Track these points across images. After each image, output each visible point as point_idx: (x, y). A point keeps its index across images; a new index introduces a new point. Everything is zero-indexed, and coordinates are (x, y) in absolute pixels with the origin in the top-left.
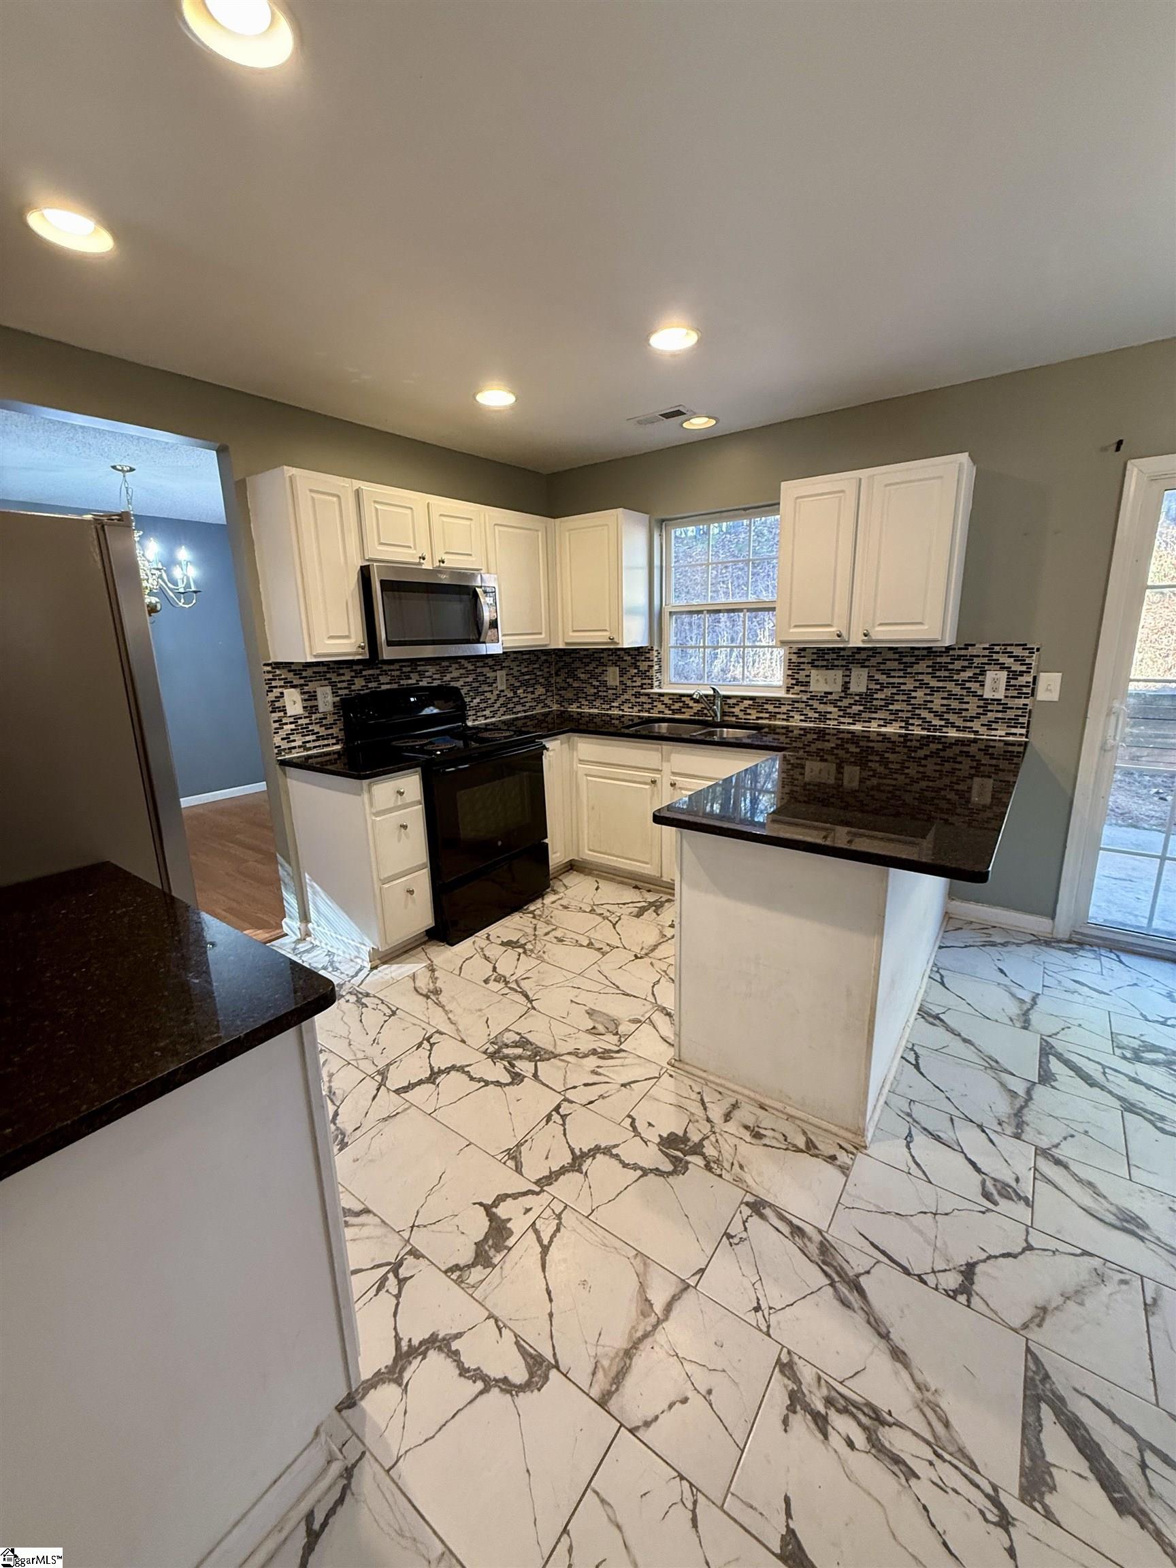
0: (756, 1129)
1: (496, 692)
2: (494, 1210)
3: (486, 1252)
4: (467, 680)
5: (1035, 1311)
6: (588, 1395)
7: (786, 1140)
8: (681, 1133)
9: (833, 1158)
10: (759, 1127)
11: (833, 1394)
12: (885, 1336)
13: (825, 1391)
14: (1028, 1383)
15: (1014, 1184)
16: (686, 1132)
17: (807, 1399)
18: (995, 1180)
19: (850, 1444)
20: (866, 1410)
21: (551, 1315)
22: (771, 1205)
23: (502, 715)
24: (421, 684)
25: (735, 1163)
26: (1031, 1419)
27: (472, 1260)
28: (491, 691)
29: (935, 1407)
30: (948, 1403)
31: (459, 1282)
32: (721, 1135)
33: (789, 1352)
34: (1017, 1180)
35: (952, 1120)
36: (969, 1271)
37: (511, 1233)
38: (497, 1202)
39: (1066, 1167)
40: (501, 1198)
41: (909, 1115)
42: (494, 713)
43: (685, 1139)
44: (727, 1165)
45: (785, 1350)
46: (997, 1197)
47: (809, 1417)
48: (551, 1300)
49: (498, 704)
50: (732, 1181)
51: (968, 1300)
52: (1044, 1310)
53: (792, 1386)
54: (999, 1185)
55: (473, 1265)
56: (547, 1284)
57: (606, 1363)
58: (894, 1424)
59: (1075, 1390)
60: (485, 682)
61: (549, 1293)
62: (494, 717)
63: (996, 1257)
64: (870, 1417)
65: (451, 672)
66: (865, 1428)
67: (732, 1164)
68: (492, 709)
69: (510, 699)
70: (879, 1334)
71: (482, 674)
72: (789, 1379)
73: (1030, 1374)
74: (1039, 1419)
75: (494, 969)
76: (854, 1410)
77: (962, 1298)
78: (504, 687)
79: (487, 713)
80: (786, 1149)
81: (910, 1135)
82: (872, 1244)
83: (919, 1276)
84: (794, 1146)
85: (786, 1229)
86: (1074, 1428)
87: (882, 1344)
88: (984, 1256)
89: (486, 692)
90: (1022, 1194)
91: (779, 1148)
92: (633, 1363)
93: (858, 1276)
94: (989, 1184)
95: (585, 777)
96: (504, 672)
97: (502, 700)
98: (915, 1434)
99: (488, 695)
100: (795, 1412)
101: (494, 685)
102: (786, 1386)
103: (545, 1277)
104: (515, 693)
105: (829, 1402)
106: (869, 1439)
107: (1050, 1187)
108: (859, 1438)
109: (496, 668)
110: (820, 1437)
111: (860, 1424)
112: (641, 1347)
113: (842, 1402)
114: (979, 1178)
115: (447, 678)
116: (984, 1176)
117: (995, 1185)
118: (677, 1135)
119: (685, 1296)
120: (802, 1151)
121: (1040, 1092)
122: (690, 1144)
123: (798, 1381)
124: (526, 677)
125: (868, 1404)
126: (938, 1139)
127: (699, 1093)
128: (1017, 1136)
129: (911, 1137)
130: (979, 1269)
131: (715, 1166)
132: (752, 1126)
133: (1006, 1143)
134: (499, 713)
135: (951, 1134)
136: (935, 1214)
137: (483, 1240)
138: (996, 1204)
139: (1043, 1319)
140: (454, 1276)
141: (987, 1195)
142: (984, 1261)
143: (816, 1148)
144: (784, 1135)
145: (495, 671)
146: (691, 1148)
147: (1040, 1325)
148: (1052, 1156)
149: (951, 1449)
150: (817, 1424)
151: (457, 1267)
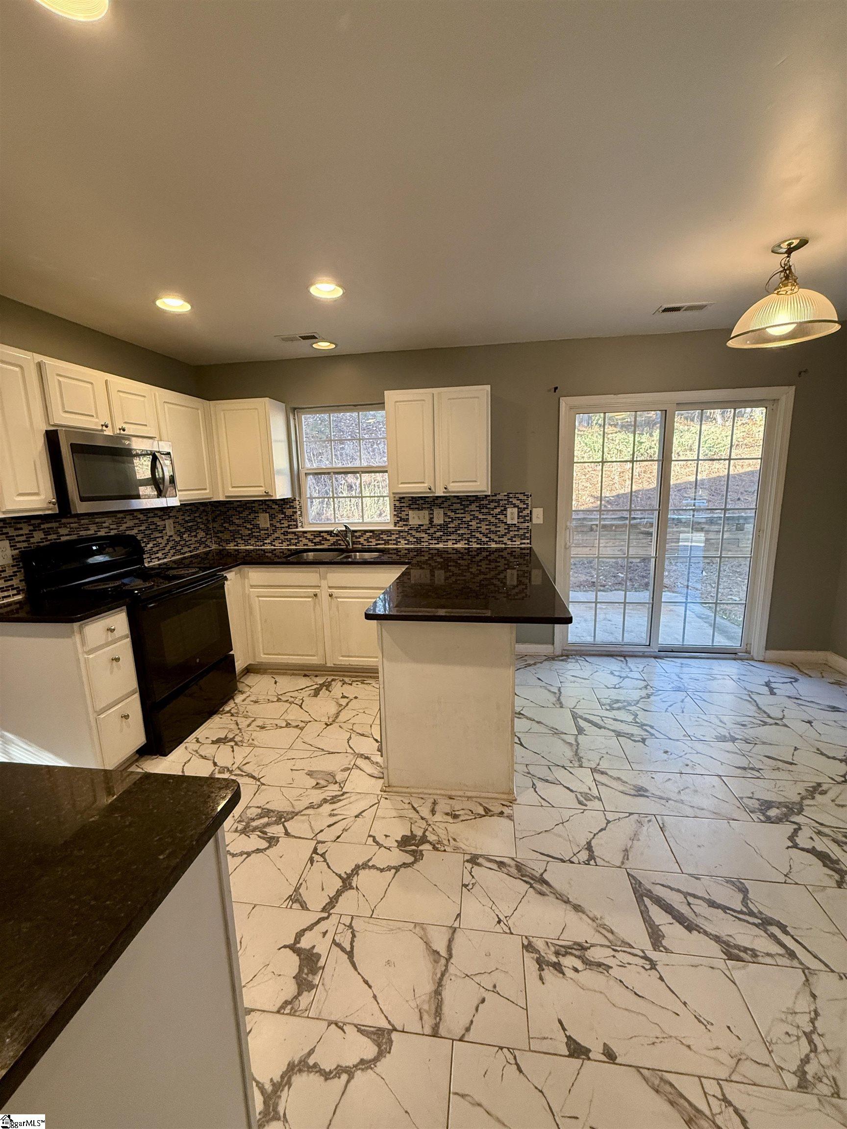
0: (453, 813)
1: (166, 538)
2: (298, 946)
3: (305, 979)
4: (141, 528)
5: (624, 853)
6: (423, 1035)
7: (472, 813)
8: (409, 834)
9: (502, 813)
10: (454, 811)
11: (557, 947)
12: (567, 902)
13: (553, 949)
14: (635, 891)
15: (589, 792)
16: (412, 832)
17: (546, 959)
18: (581, 793)
19: (576, 970)
20: (575, 947)
21: (375, 997)
22: (481, 856)
23: (172, 556)
24: (100, 534)
25: (450, 839)
26: (642, 908)
27: (297, 991)
28: (162, 537)
29: (603, 926)
30: (607, 921)
31: (293, 1013)
32: (434, 825)
33: (526, 937)
34: (590, 789)
35: (549, 768)
36: (589, 847)
37: (319, 956)
38: (298, 939)
39: (607, 774)
40: (300, 935)
41: (529, 773)
42: (165, 555)
43: (413, 836)
44: (446, 842)
45: (524, 937)
46: (585, 802)
47: (551, 968)
48: (370, 987)
49: (168, 547)
50: (453, 851)
51: (595, 862)
52: (626, 850)
53: (536, 956)
54: (584, 795)
55: (299, 994)
56: (362, 977)
57: (426, 1007)
58: (591, 946)
59: (653, 883)
60: (156, 530)
61: (366, 982)
62: (166, 558)
63: (597, 833)
64: (579, 950)
65: (126, 523)
66: (578, 957)
67: (449, 840)
68: (163, 552)
69: (178, 543)
70: (565, 902)
71: (153, 523)
72: (532, 953)
73: (634, 885)
74: (645, 906)
75: (215, 764)
76: (570, 951)
77: (592, 862)
78: (172, 533)
79: (160, 555)
80: (475, 818)
81: (534, 784)
82: (541, 854)
83: (569, 860)
84: (479, 814)
85: (495, 866)
86: (659, 902)
87: (569, 907)
88: (592, 835)
89: (158, 537)
90: (595, 796)
91: (471, 819)
92: (443, 996)
93: (542, 875)
94: (579, 796)
95: (256, 598)
96: (171, 521)
97: (171, 544)
98: (602, 946)
99: (159, 540)
100: (543, 970)
101: (164, 532)
102: (533, 958)
103: (359, 974)
104: (181, 537)
105: (557, 954)
106: (583, 962)
107: (604, 787)
108: (579, 964)
109: (164, 517)
110: (561, 975)
111: (576, 956)
112: (444, 983)
113: (563, 949)
114: (573, 795)
115: (122, 528)
116: (575, 792)
117: (582, 796)
118: (407, 836)
119: (456, 936)
120: (484, 816)
121: (581, 738)
122: (418, 838)
123: (538, 952)
124: (189, 524)
125: (575, 943)
126: (547, 781)
127: (409, 803)
128: (581, 766)
129: (535, 785)
130: (593, 843)
131: (439, 846)
132: (450, 812)
133: (578, 772)
134: (170, 555)
135: (552, 776)
136: (563, 823)
137: (299, 972)
138: (586, 805)
139: (628, 855)
140: (287, 1011)
141: (580, 803)
142: (593, 838)
143: (490, 811)
144: (470, 810)
145: (164, 520)
146: (419, 841)
147: (628, 859)
148: (599, 770)
149: (619, 943)
150: (556, 969)
151: (286, 1003)
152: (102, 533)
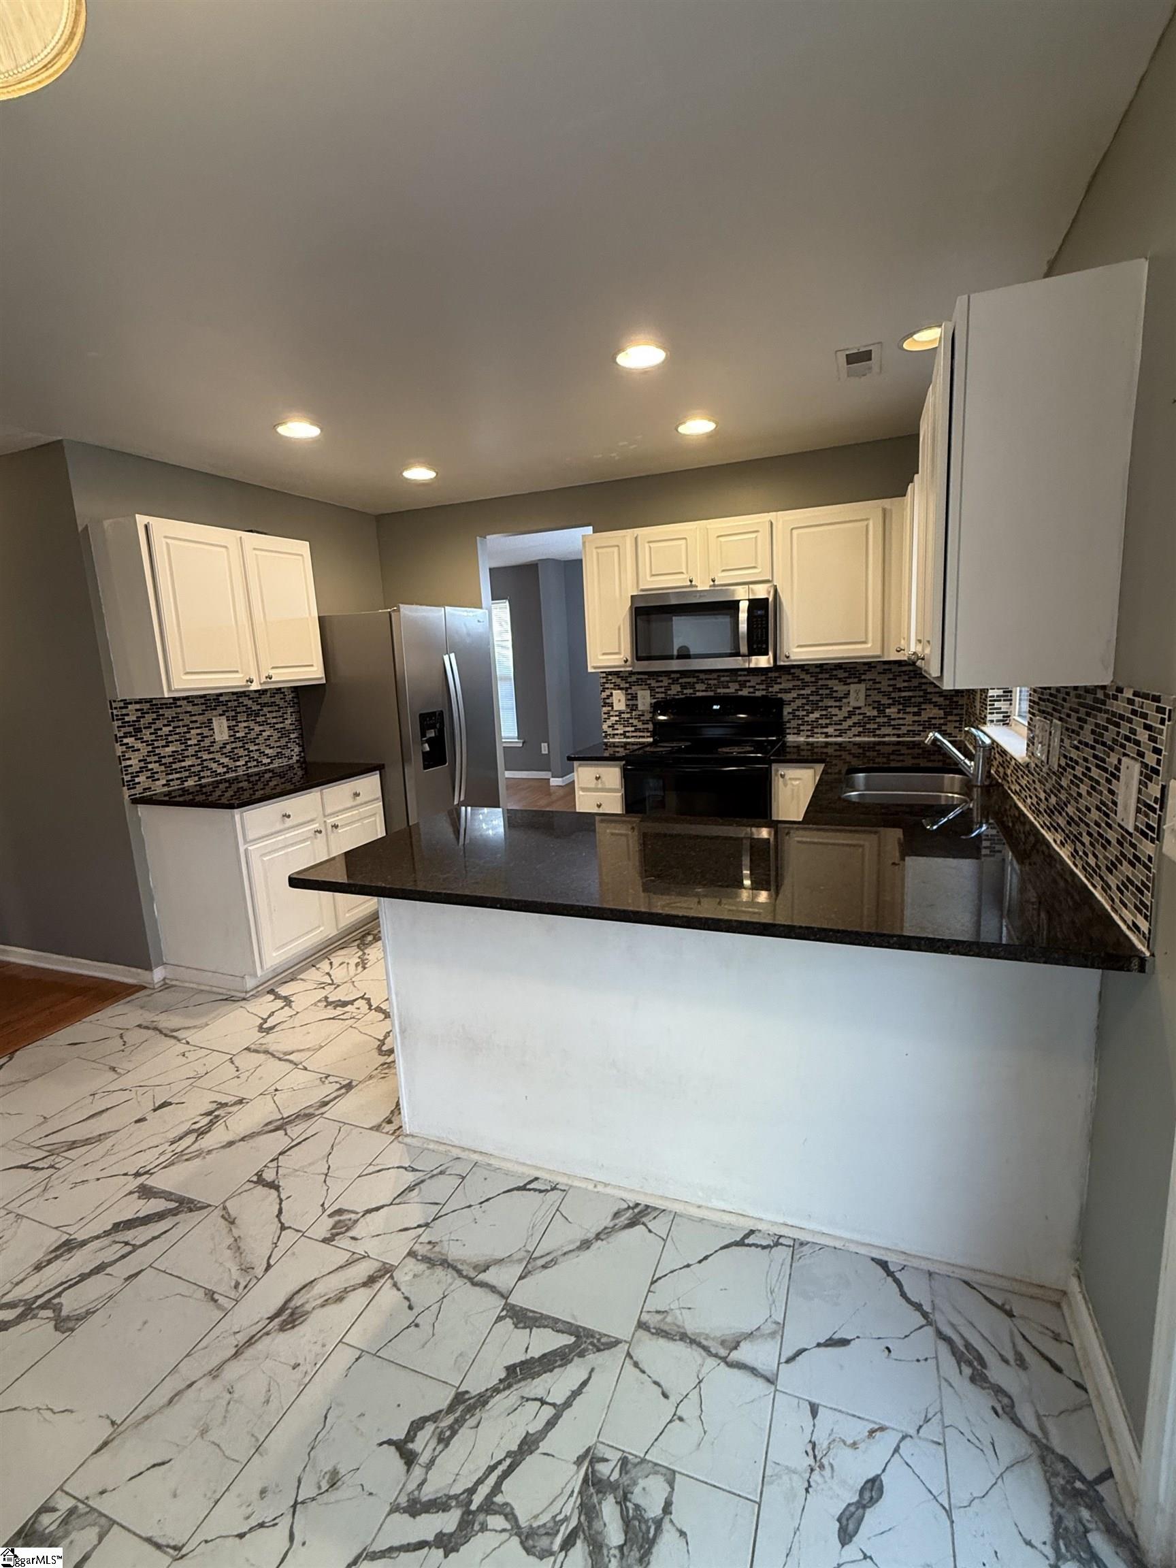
1: (846, 709)
4: (802, 692)
5: (233, 1217)
11: (221, 1118)
12: (243, 1139)
13: (223, 1115)
14: (192, 1200)
15: (351, 1234)
18: (356, 1221)
22: (346, 1092)
23: (855, 736)
24: (740, 693)
26: (174, 1197)
28: (840, 708)
29: (197, 1156)
30: (197, 1162)
33: (248, 1103)
34: (353, 1238)
35: (436, 1206)
36: (274, 1186)
39: (366, 1284)
40: (368, 1000)
41: (442, 1173)
42: (841, 733)
46: (337, 1218)
49: (850, 722)
51: (252, 1181)
52: (233, 1222)
53: (230, 1104)
54: (350, 1223)
58: (195, 1139)
59: (180, 1222)
60: (830, 696)
62: (841, 736)
63: (280, 1204)
65: (780, 683)
66: (199, 1129)
68: (838, 727)
69: (872, 719)
71: (826, 687)
72: (234, 1103)
73: (196, 1202)
77: (255, 1179)
78: (861, 703)
79: (830, 730)
82: (307, 1139)
83: (277, 1159)
85: (327, 1099)
87: (238, 1138)
88: (283, 1196)
89: (831, 707)
90: (337, 1238)
93: (285, 1130)
94: (353, 1216)
96: (862, 686)
97: (855, 719)
98: (189, 1147)
99: (834, 711)
100: (217, 1105)
101: (844, 700)
104: (881, 712)
105: (217, 1116)
107: (345, 1260)
109: (849, 681)
110: (203, 1114)
111: (202, 1127)
113: (215, 1121)
114: (361, 1209)
115: (776, 688)
116: (361, 1214)
117: (351, 1221)
123: (231, 1106)
124: (903, 694)
125: (210, 1131)
126: (409, 1190)
128: (412, 1254)
129: (415, 1172)
130: (274, 1193)
134: (850, 734)
135: (418, 1201)
136: (326, 1175)
138: (330, 1216)
139: (226, 1219)
141: (340, 1212)
142: (279, 1196)
145: (849, 684)
147: (223, 1214)
148: (383, 1274)
149: (175, 1161)
152: (744, 693)
